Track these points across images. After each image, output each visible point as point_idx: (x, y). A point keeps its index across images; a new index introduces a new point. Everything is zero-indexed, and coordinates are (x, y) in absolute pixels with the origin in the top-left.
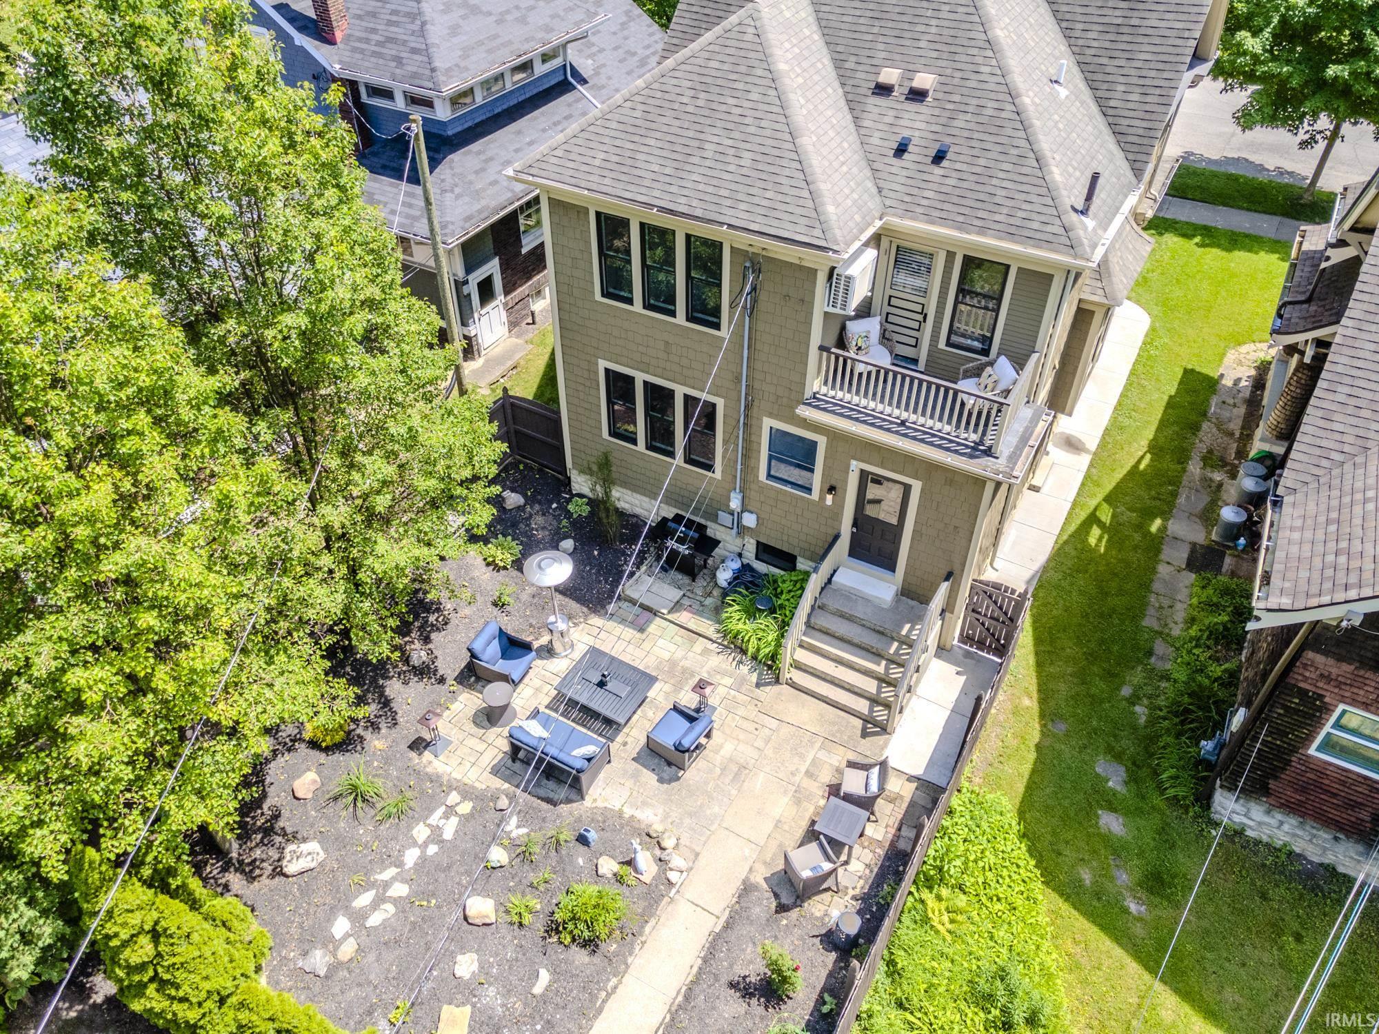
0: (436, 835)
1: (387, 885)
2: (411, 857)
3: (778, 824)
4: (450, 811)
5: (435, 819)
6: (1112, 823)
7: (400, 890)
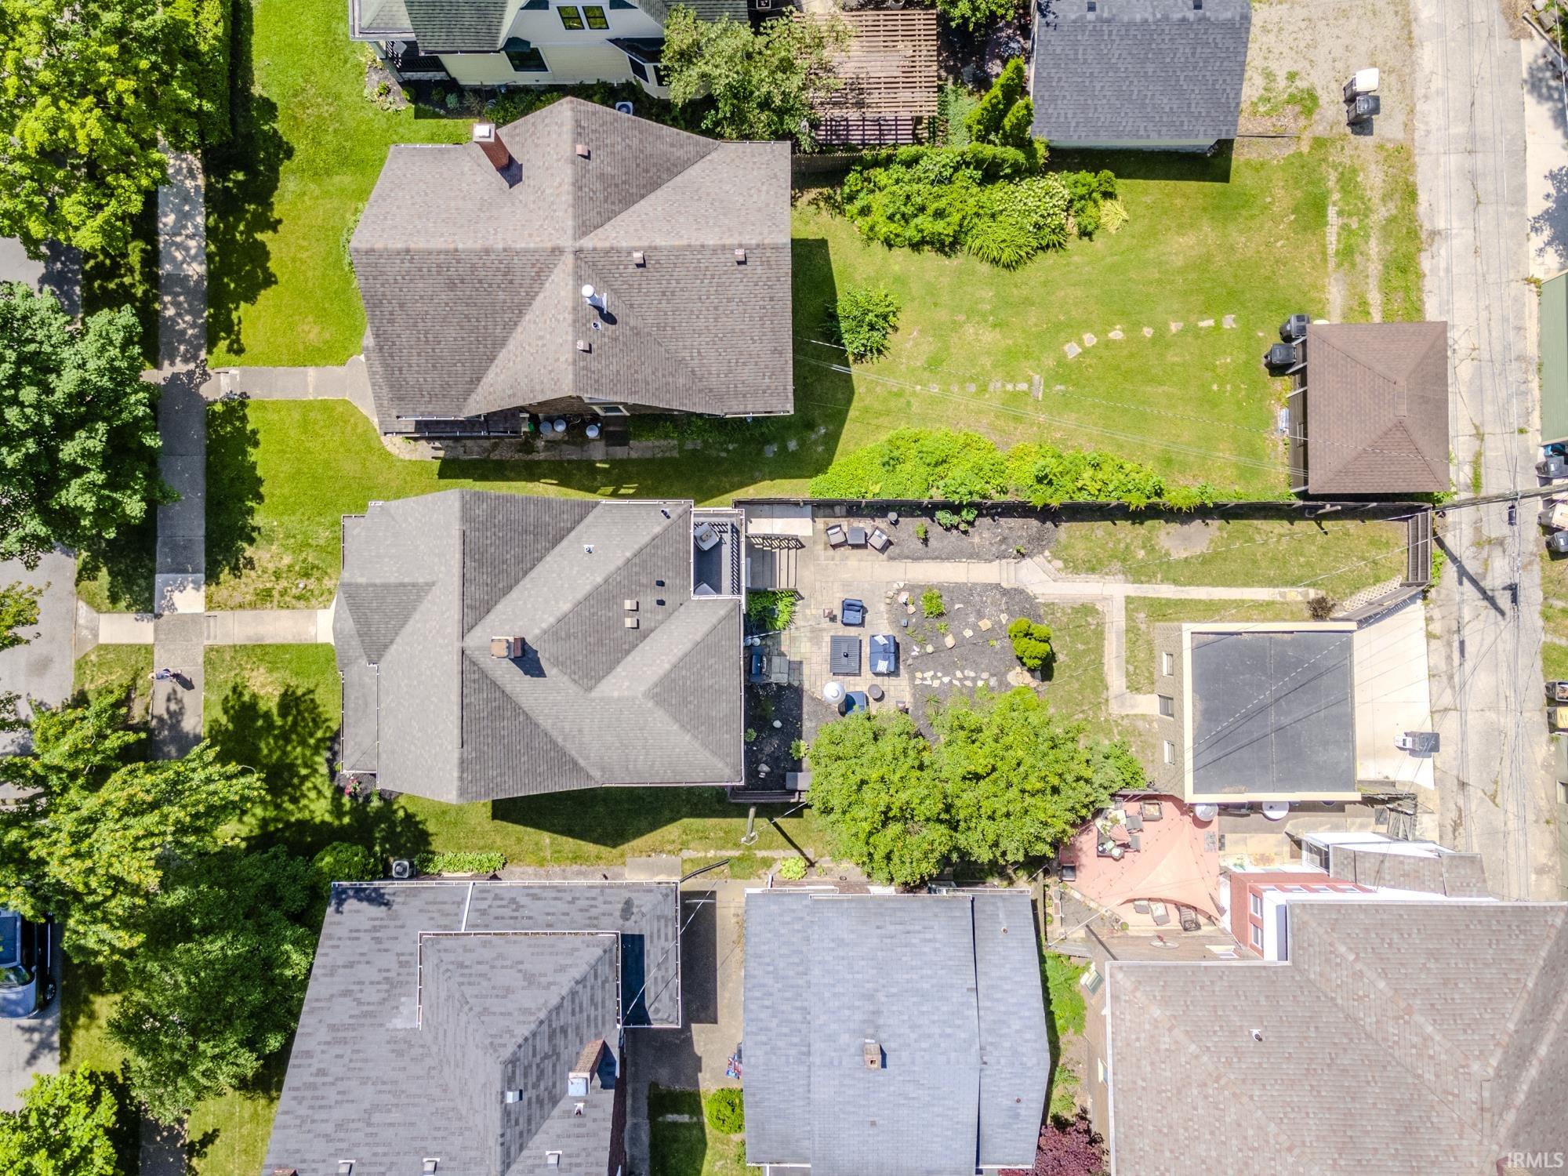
0: (934, 677)
1: (960, 680)
2: (946, 680)
3: (860, 560)
4: (924, 679)
5: (928, 682)
6: (792, 445)
7: (959, 674)
